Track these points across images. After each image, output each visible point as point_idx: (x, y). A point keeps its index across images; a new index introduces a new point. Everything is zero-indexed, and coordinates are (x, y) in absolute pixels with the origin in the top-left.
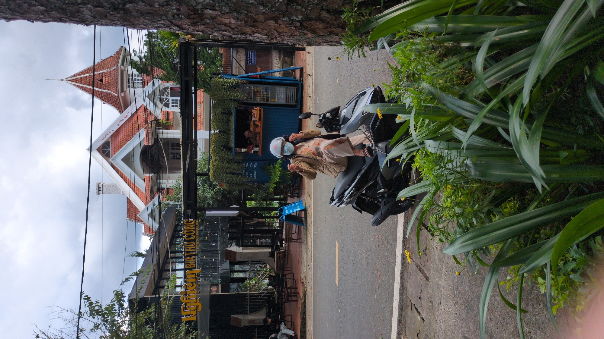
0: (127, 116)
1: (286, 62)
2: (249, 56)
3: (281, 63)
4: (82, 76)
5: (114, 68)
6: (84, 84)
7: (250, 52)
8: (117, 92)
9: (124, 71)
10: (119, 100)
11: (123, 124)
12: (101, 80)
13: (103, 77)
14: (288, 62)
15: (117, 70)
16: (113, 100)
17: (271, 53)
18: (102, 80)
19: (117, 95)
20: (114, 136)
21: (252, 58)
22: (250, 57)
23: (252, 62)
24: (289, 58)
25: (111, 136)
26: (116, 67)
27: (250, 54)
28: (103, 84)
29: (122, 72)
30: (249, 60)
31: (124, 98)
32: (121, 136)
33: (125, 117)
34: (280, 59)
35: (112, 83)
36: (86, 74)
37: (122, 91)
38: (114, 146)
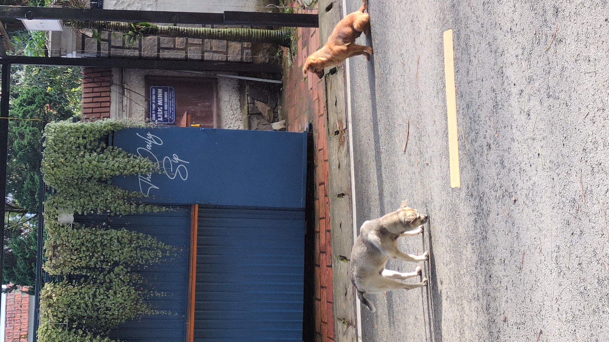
1: (260, 114)
2: (157, 100)
3: (245, 116)
7: (160, 91)
14: (266, 114)
17: (217, 93)
21: (163, 106)
22: (160, 103)
23: (163, 115)
24: (266, 103)
27: (160, 95)
30: (156, 110)
34: (242, 107)
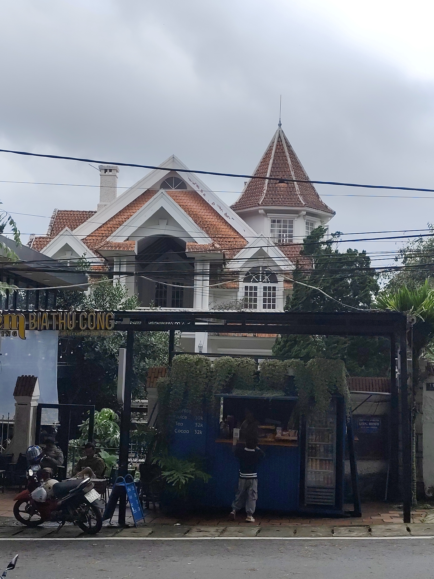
0: (228, 217)
2: (372, 422)
4: (287, 154)
5: (302, 201)
6: (274, 156)
7: (378, 424)
8: (265, 203)
9: (297, 215)
10: (252, 207)
11: (214, 210)
15: (299, 204)
16: (252, 196)
18: (283, 182)
19: (260, 203)
20: (195, 196)
21: (368, 426)
22: (370, 424)
23: (363, 426)
25: (195, 192)
26: (304, 204)
27: (375, 424)
28: (276, 183)
29: (297, 212)
30: (365, 422)
31: (256, 214)
32: (195, 207)
33: (226, 214)
35: (279, 197)
36: (291, 160)
37: (267, 212)
38: (179, 195)
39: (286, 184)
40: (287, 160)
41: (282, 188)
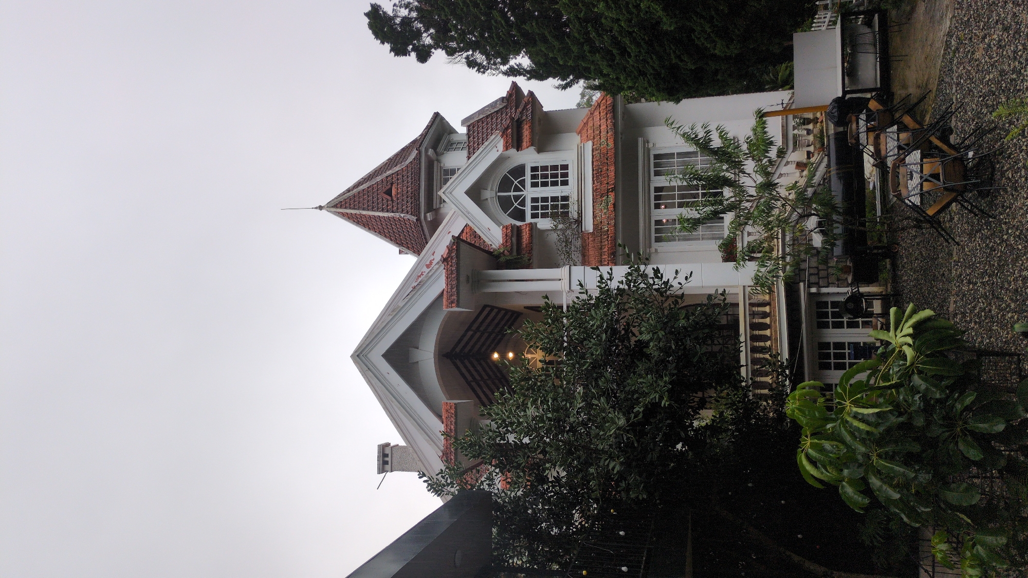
0: (431, 263)
4: (355, 191)
5: (413, 157)
6: (358, 209)
8: (417, 212)
9: (436, 163)
12: (389, 192)
13: (392, 184)
18: (391, 189)
19: (416, 219)
26: (417, 152)
28: (392, 200)
29: (430, 164)
31: (434, 225)
35: (409, 193)
36: (362, 185)
39: (394, 185)
40: (363, 190)
41: (398, 189)
